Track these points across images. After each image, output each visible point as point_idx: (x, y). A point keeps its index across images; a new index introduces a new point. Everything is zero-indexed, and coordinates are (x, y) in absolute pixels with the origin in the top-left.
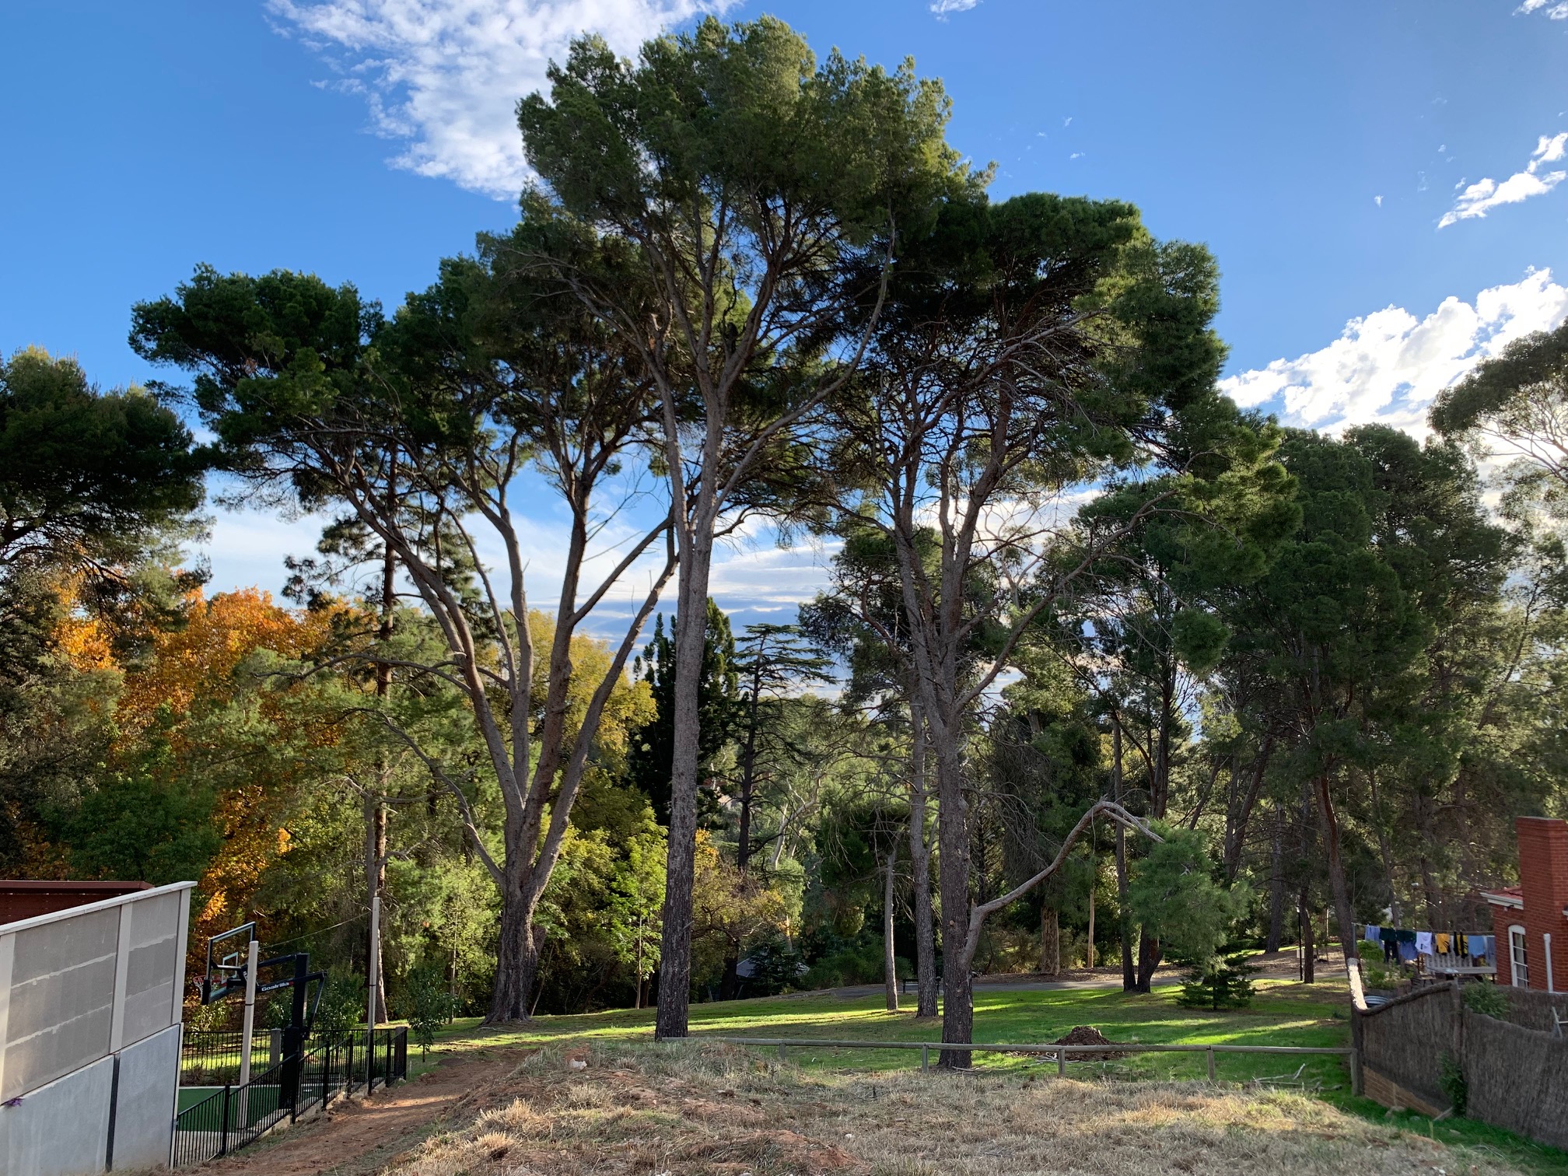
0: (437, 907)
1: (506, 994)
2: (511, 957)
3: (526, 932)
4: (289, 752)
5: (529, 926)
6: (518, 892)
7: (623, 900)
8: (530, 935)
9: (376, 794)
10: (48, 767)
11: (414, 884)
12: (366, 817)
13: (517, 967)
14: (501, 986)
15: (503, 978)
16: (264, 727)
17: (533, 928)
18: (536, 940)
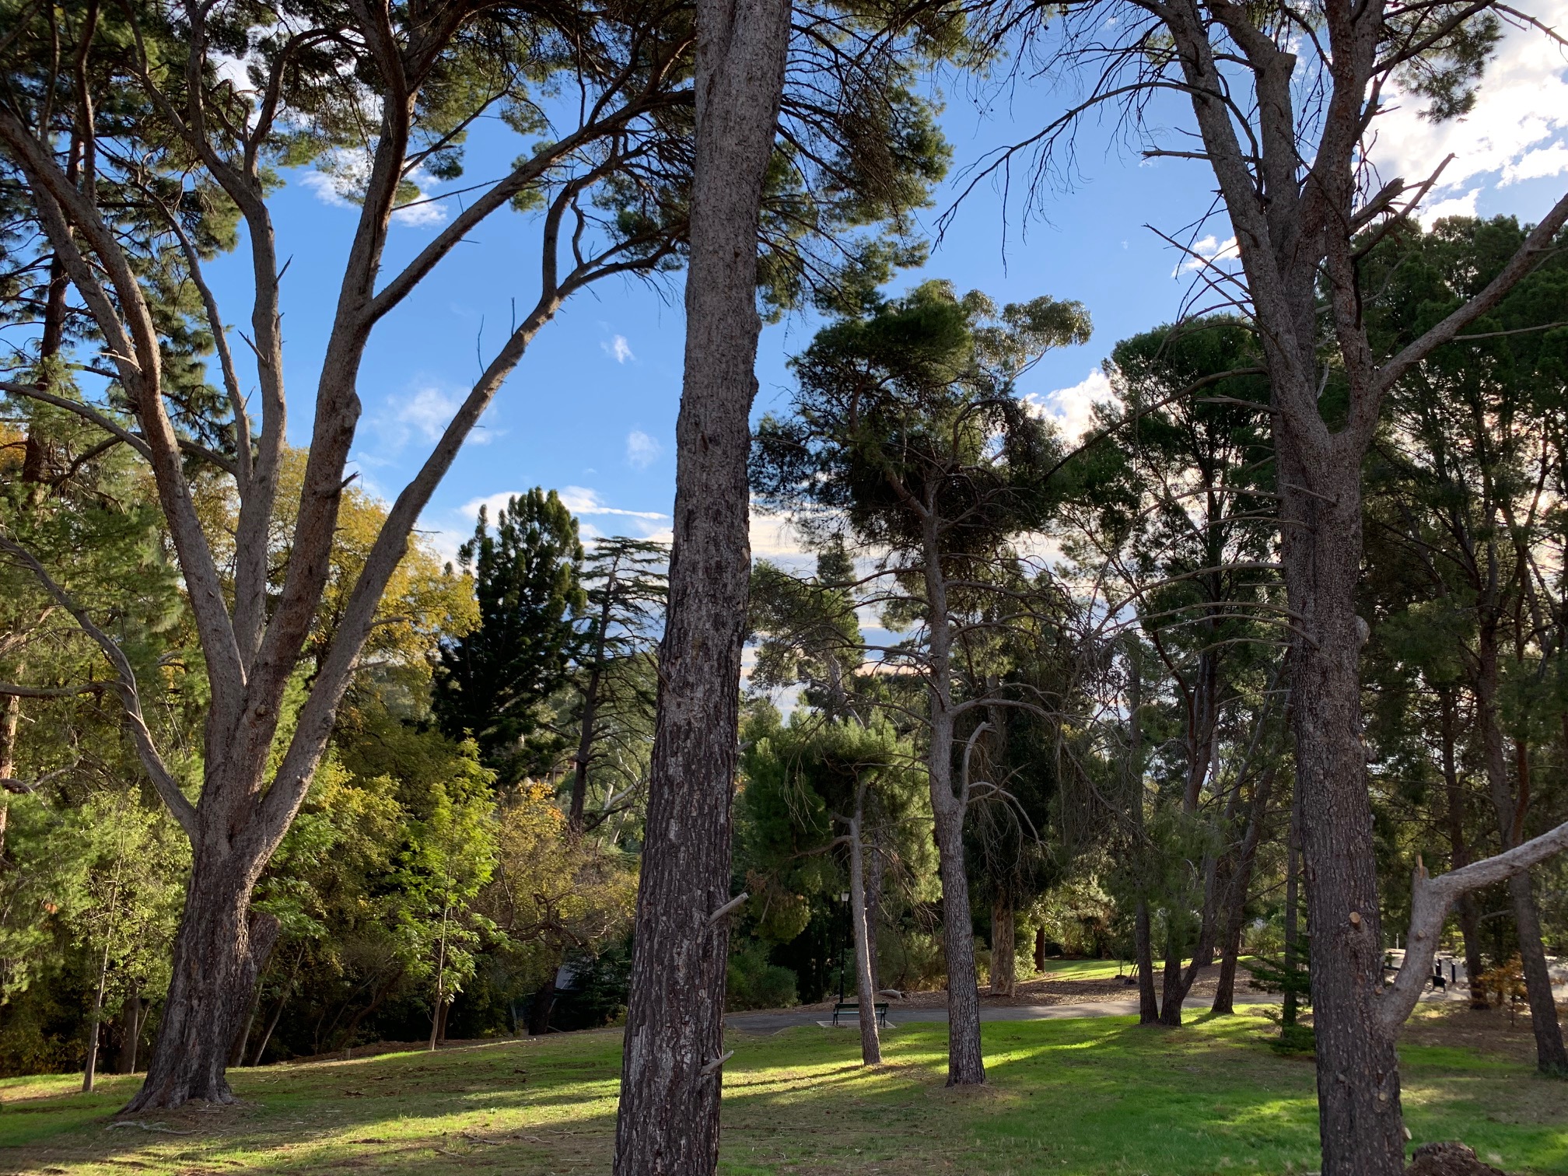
0: (77, 878)
1: (181, 1048)
2: (197, 974)
3: (234, 925)
5: (241, 913)
6: (224, 847)
7: (420, 879)
8: (243, 931)
13: (211, 993)
14: (173, 1033)
15: (177, 1015)
17: (251, 918)
18: (255, 941)
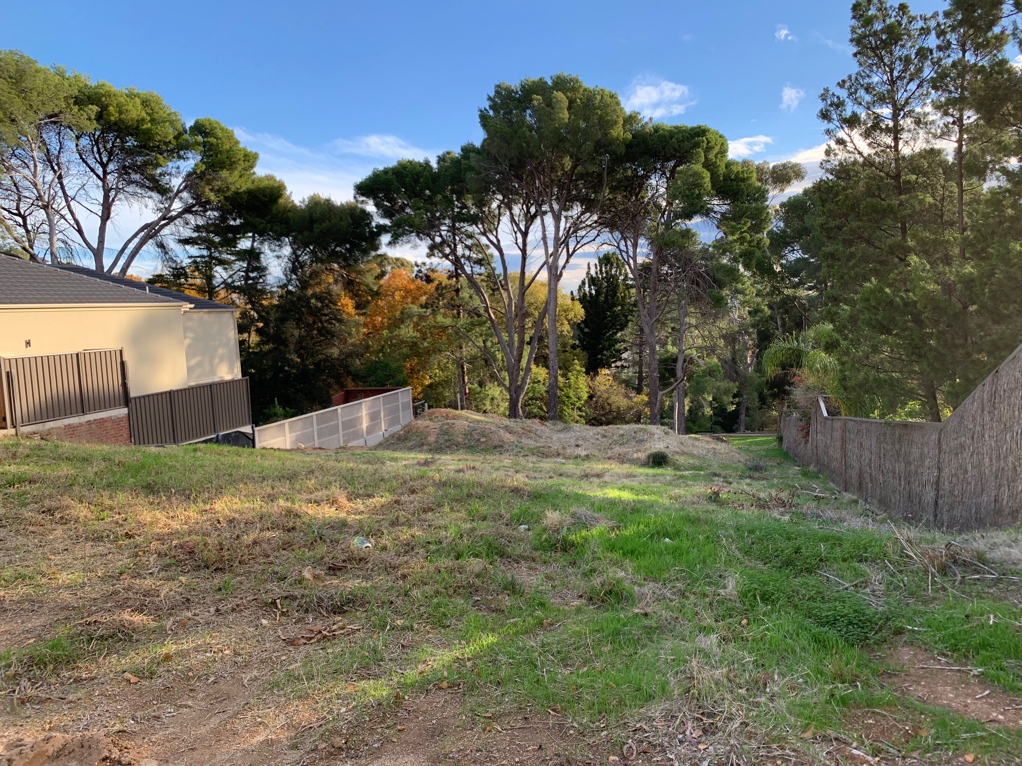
0: (488, 403)
4: (426, 344)
6: (515, 395)
9: (461, 359)
10: (350, 355)
11: (478, 393)
12: (458, 368)
16: (415, 334)
